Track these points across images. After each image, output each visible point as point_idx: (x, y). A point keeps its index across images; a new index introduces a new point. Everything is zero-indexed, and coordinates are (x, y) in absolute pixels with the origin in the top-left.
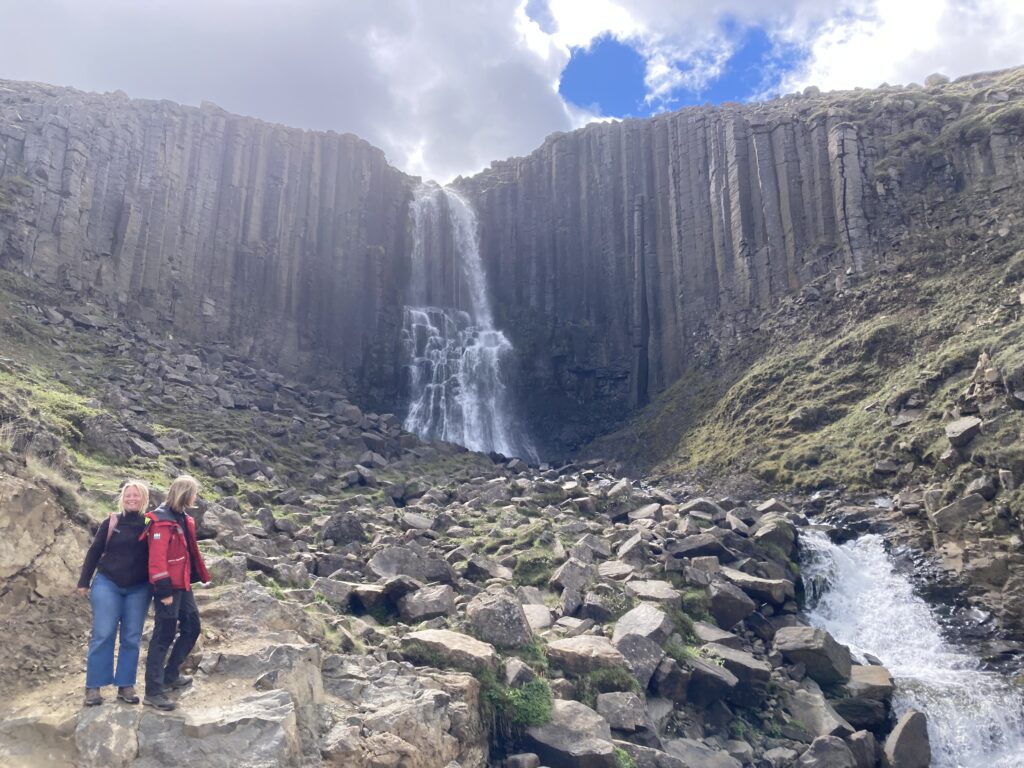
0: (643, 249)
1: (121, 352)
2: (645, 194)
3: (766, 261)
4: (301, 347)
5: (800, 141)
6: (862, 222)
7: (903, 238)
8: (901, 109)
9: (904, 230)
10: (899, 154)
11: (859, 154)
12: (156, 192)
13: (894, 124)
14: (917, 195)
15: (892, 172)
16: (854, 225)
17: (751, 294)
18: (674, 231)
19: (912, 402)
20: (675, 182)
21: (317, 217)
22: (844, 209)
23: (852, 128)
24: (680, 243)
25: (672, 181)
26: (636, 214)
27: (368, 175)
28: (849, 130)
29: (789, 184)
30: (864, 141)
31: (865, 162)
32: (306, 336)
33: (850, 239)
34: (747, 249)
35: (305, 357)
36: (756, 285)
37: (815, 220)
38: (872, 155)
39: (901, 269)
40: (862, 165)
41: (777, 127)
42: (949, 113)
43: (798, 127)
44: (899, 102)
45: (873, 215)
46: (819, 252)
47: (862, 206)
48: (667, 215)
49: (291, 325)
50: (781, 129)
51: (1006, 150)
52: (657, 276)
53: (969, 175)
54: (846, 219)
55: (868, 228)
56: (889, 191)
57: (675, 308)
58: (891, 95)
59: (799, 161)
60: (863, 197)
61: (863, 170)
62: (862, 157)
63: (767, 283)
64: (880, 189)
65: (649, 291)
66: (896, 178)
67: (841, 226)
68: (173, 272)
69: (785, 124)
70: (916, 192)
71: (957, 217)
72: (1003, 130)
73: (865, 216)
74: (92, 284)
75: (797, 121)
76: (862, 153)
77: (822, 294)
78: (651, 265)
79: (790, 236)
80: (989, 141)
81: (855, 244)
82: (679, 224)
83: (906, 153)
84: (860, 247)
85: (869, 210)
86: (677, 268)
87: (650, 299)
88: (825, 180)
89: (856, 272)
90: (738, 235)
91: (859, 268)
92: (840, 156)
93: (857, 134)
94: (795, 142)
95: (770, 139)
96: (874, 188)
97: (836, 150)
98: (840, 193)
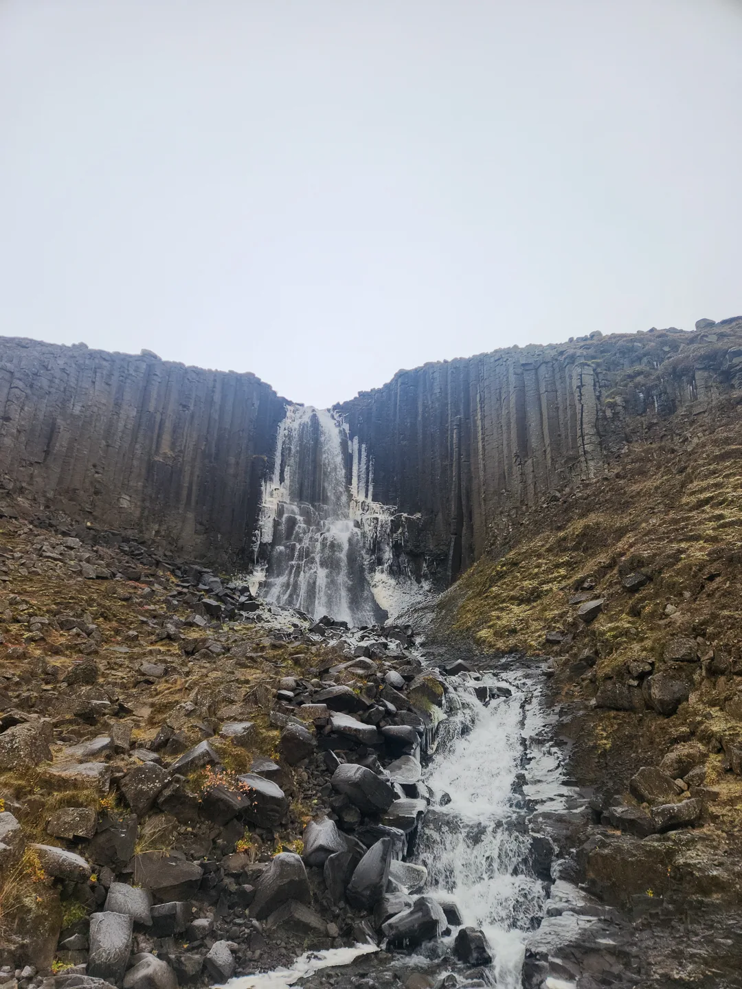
0: (459, 459)
1: (20, 535)
2: (462, 416)
3: (531, 469)
4: (196, 532)
5: (558, 376)
6: (595, 439)
8: (632, 350)
9: (624, 446)
10: (626, 385)
11: (595, 385)
12: (86, 417)
13: (626, 362)
14: (639, 417)
15: (618, 399)
16: (588, 441)
17: (521, 495)
18: (480, 445)
20: (481, 408)
21: (215, 435)
22: (582, 428)
23: (589, 365)
24: (484, 455)
25: (479, 406)
26: (455, 431)
27: (257, 403)
28: (586, 367)
29: (548, 409)
30: (600, 375)
31: (600, 392)
32: (201, 524)
33: (585, 452)
34: (519, 460)
35: (199, 539)
36: (525, 488)
37: (567, 437)
38: (605, 386)
39: (618, 476)
40: (598, 394)
41: (541, 365)
42: (669, 352)
43: (556, 365)
44: (630, 345)
45: (604, 433)
46: (566, 462)
47: (596, 426)
48: (476, 432)
49: (190, 515)
50: (544, 366)
51: (706, 382)
52: (470, 479)
53: (680, 401)
54: (582, 436)
55: (600, 444)
56: (616, 414)
57: (480, 504)
58: (625, 339)
59: (557, 391)
60: (597, 419)
61: (598, 398)
62: (597, 387)
63: (532, 486)
64: (609, 413)
65: (464, 491)
66: (621, 404)
67: (580, 442)
68: (96, 475)
69: (547, 362)
70: (638, 415)
71: (665, 435)
72: (703, 366)
73: (598, 433)
74: (24, 485)
75: (557, 360)
76: (597, 384)
77: (562, 495)
78: (466, 471)
79: (549, 450)
80: (694, 375)
81: (589, 457)
82: (483, 439)
83: (631, 384)
84: (593, 459)
85: (601, 429)
86: (482, 473)
87: (464, 498)
88: (573, 406)
89: (589, 479)
90: (515, 449)
91: (592, 475)
92: (578, 387)
93: (594, 370)
94: (554, 376)
95: (536, 374)
96: (604, 412)
97: (576, 383)
98: (579, 416)
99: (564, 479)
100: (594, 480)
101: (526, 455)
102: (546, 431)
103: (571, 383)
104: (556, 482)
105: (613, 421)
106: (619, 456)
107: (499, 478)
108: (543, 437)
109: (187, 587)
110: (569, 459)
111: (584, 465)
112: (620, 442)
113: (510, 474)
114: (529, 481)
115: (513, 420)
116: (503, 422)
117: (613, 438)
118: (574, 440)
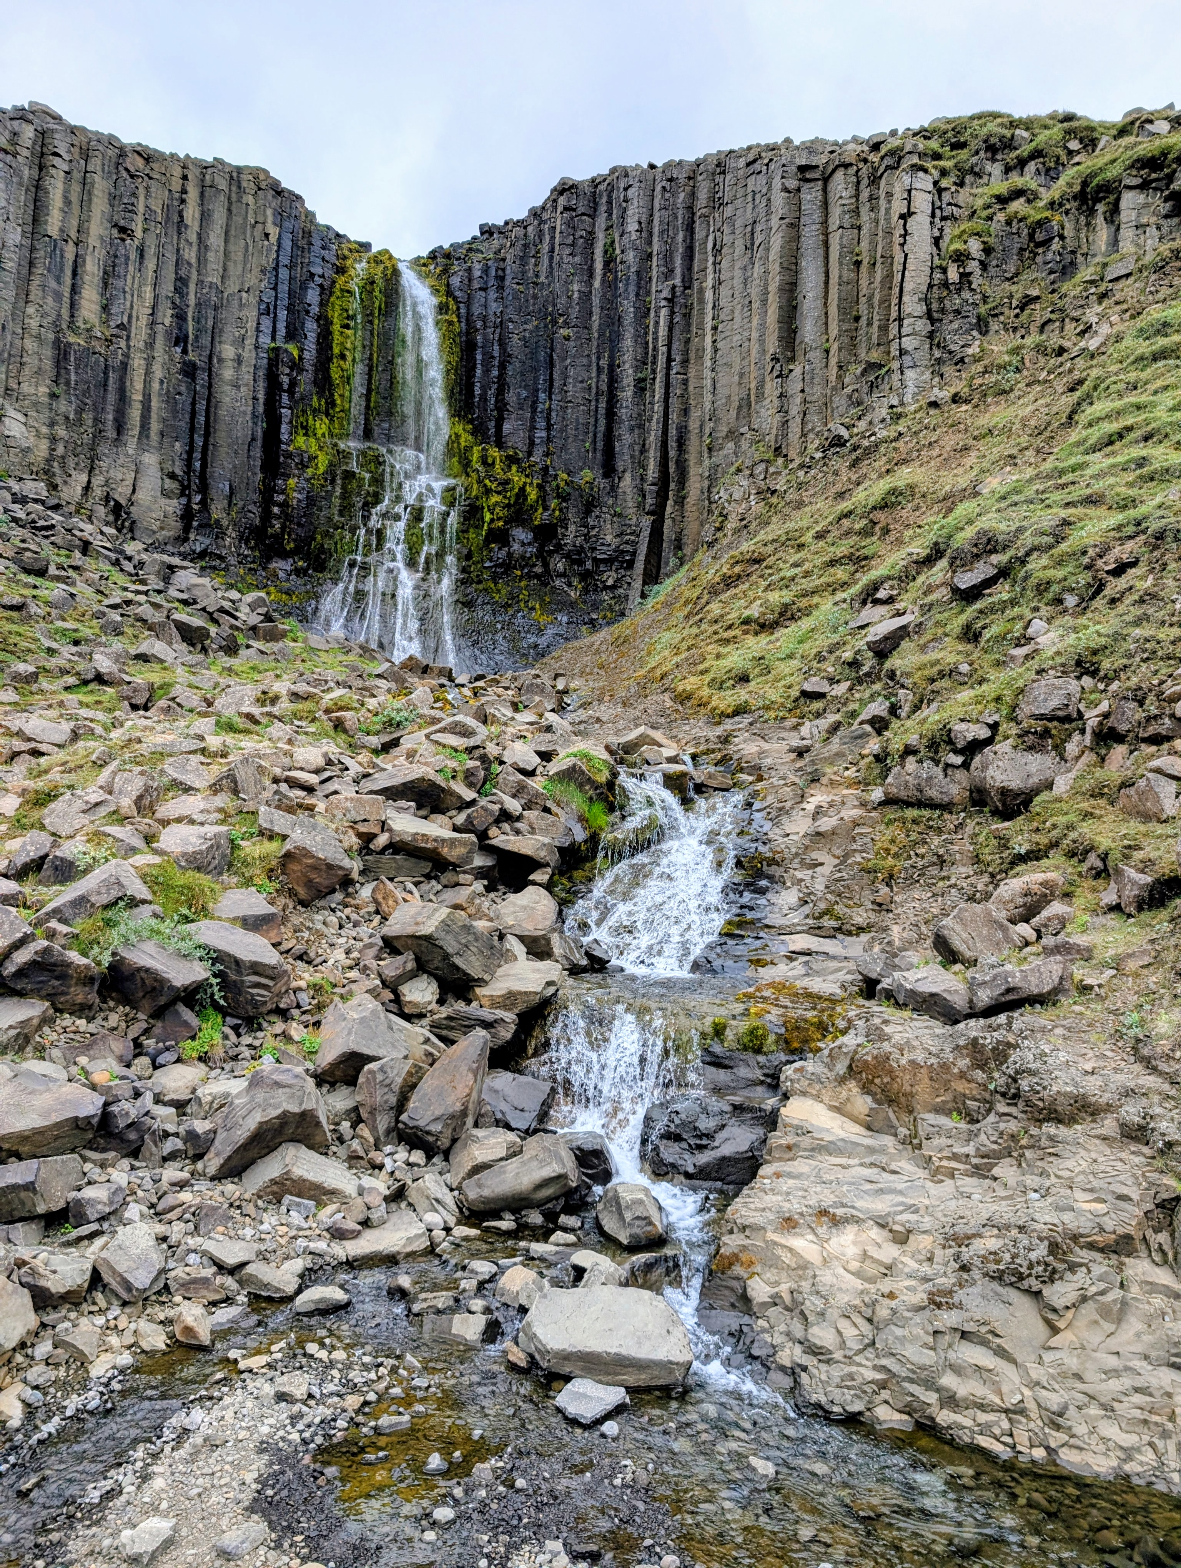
0: (668, 367)
2: (678, 281)
3: (799, 387)
5: (865, 196)
6: (923, 326)
7: (970, 351)
8: (1010, 143)
9: (974, 340)
10: (990, 218)
11: (933, 215)
13: (996, 169)
14: (1006, 284)
15: (974, 246)
16: (909, 330)
17: (776, 436)
18: (708, 340)
19: (881, 594)
20: (714, 264)
22: (900, 304)
23: (926, 171)
24: (714, 360)
25: (711, 260)
26: (663, 312)
28: (921, 174)
29: (841, 265)
30: (944, 194)
31: (941, 230)
33: (902, 352)
34: (778, 367)
36: (785, 423)
37: (870, 323)
38: (952, 217)
39: (956, 398)
40: (937, 233)
41: (834, 171)
42: (1077, 153)
43: (864, 172)
44: (1008, 133)
45: (939, 315)
47: (926, 300)
48: (702, 314)
50: (839, 175)
51: (1139, 215)
52: (686, 409)
53: (1086, 254)
54: (900, 319)
55: (931, 336)
56: (965, 276)
57: (701, 458)
58: (999, 120)
59: (859, 228)
60: (930, 286)
61: (937, 241)
62: (937, 220)
64: (953, 273)
66: (977, 256)
67: (893, 332)
69: (846, 166)
70: (1008, 279)
73: (929, 315)
75: (865, 161)
76: (938, 212)
77: (852, 436)
78: (678, 392)
80: (1118, 200)
81: (907, 360)
82: (715, 328)
83: (1000, 216)
84: (915, 366)
85: (935, 306)
86: (708, 397)
87: (672, 444)
88: (888, 259)
89: (902, 404)
90: (772, 345)
91: (908, 398)
92: (903, 217)
93: (935, 183)
94: (857, 196)
95: (825, 190)
96: (944, 270)
97: (899, 206)
98: (898, 278)
99: (859, 404)
100: (912, 408)
101: (792, 359)
102: (833, 310)
103: (888, 210)
104: (842, 410)
105: (959, 291)
106: (962, 361)
107: (740, 408)
108: (826, 324)
109: (146, 593)
110: (872, 366)
111: (896, 377)
112: (968, 332)
113: (760, 396)
114: (795, 410)
115: (773, 287)
116: (754, 291)
117: (955, 325)
118: (884, 329)
